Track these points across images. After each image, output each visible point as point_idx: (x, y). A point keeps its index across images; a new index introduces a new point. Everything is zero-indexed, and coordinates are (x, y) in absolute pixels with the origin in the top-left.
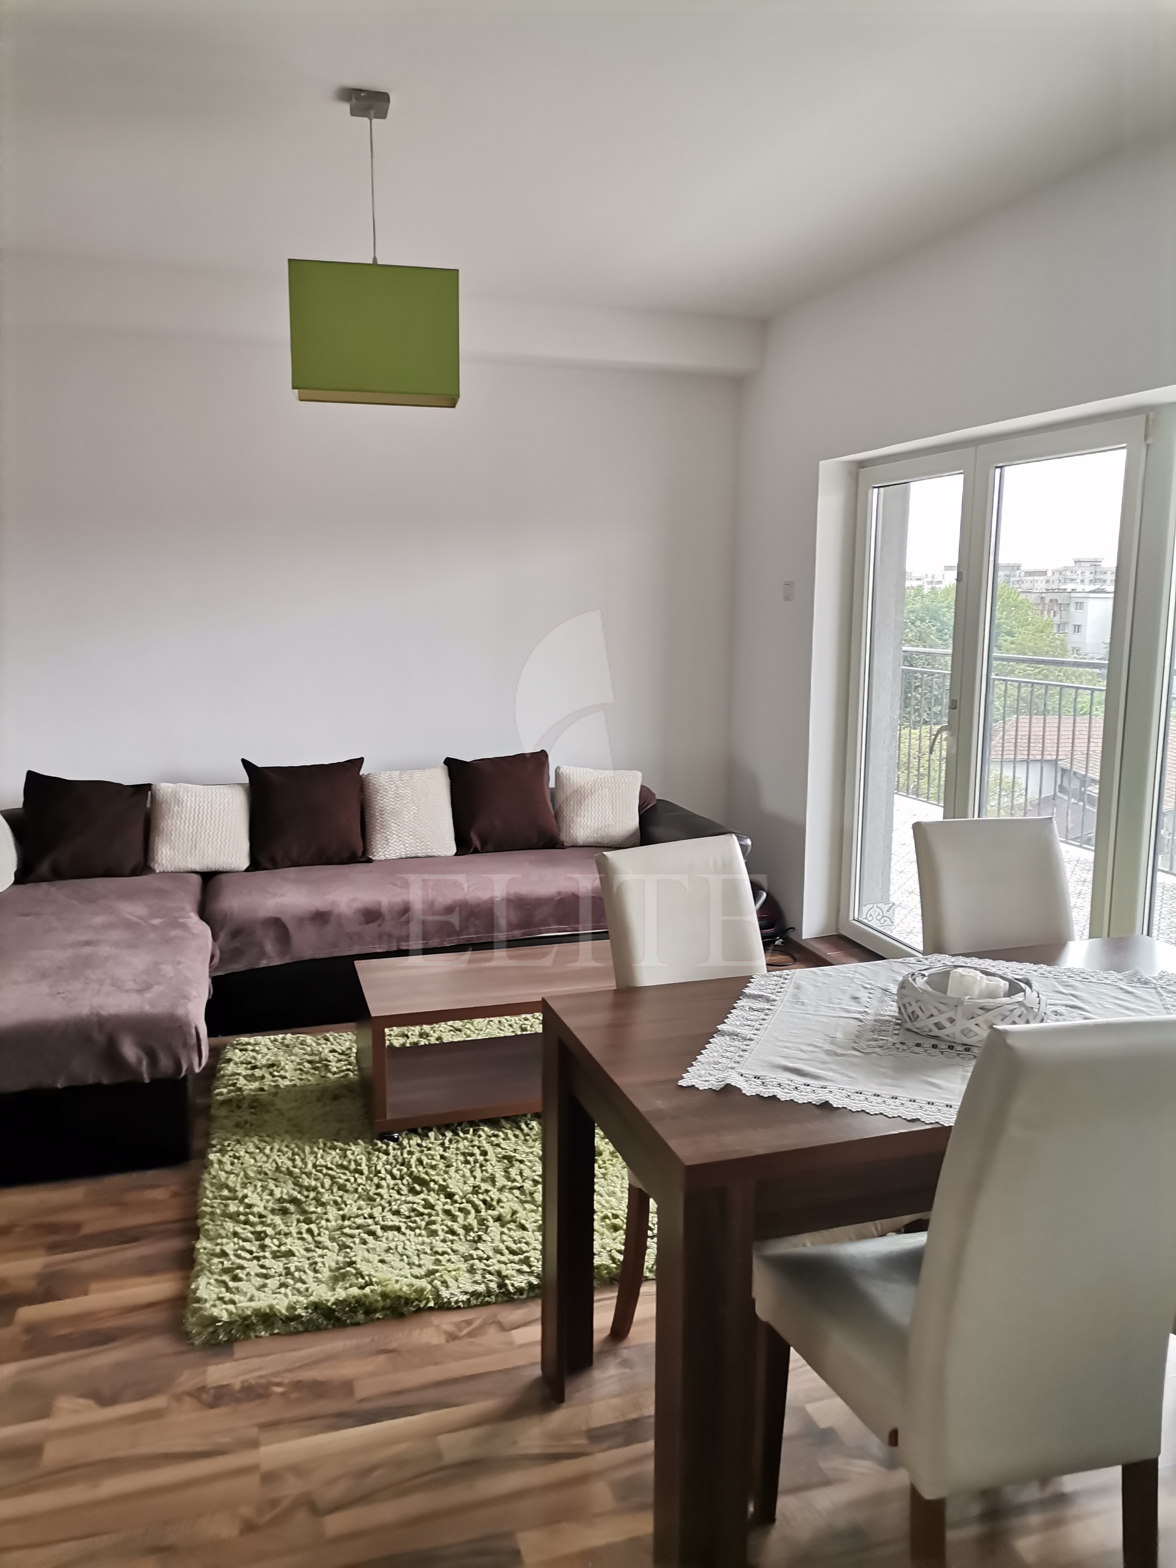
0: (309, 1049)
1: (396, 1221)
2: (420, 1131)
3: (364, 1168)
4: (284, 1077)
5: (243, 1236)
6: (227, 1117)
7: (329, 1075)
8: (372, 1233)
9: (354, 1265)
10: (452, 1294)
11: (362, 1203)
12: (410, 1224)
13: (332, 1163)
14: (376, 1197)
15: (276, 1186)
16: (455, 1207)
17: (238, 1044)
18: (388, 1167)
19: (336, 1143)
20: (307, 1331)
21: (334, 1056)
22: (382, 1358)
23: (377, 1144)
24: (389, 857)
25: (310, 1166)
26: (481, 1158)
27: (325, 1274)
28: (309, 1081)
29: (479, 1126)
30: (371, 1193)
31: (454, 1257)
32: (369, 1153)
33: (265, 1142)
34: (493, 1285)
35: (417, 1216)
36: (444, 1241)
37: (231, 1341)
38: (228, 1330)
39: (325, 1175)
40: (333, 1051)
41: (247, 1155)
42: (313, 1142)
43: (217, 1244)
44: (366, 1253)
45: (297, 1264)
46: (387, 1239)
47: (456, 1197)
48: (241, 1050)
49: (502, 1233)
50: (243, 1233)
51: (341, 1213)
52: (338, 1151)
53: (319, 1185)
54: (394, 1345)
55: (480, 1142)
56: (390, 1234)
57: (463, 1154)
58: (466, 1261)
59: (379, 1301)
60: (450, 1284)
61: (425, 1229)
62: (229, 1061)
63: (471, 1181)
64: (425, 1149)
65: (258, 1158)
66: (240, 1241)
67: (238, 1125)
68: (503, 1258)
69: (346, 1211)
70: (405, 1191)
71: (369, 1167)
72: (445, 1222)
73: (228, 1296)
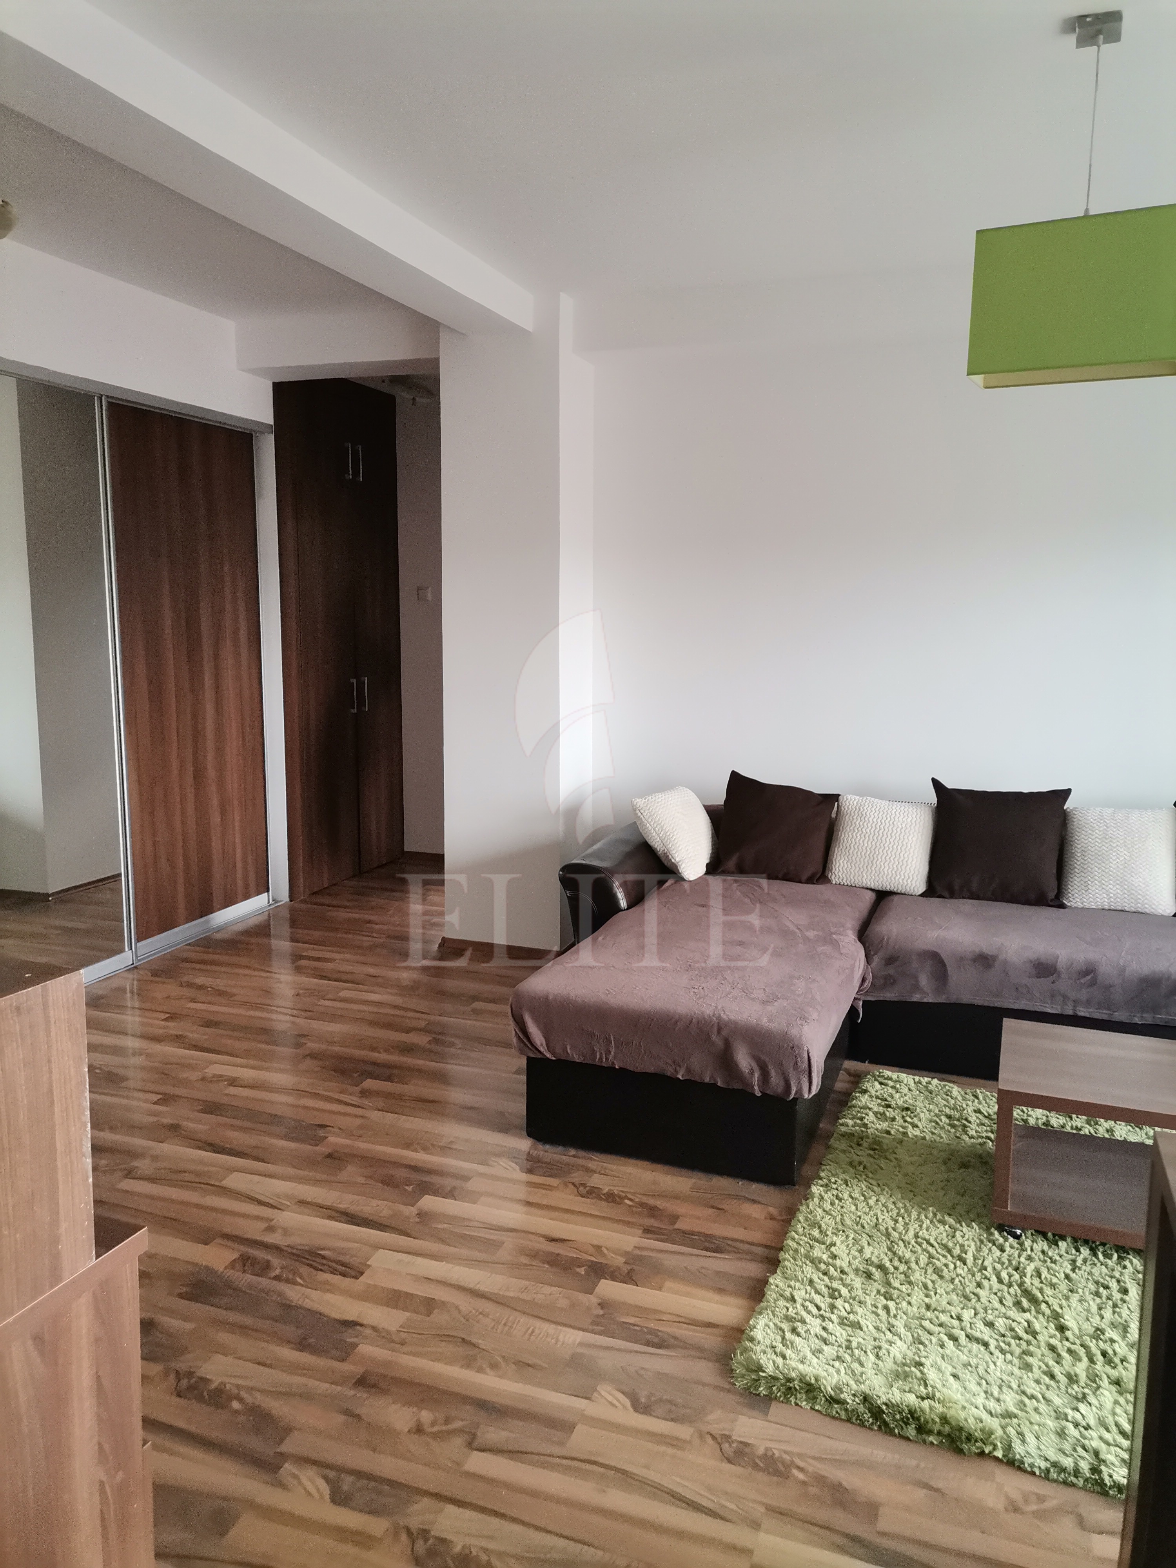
0: (953, 1102)
1: (985, 1334)
2: (1050, 1235)
3: (969, 1258)
4: (915, 1126)
5: (818, 1287)
6: (844, 1151)
7: (965, 1137)
8: (954, 1339)
9: (921, 1368)
10: (1027, 1453)
11: (954, 1297)
12: (1002, 1344)
13: (936, 1240)
14: (973, 1296)
15: (869, 1244)
16: (1063, 1346)
17: (879, 1076)
18: (998, 1266)
19: (947, 1218)
20: (849, 1420)
21: (977, 1118)
22: (921, 1494)
23: (992, 1234)
24: (1087, 906)
25: (911, 1233)
26: (1117, 1296)
27: (888, 1365)
28: (941, 1138)
29: (1128, 1254)
30: (967, 1290)
31: (1043, 1407)
32: (982, 1242)
33: (873, 1191)
34: (1085, 1466)
35: (1014, 1338)
36: (1038, 1382)
37: (770, 1398)
38: (770, 1385)
39: (925, 1250)
40: (978, 1111)
41: (850, 1200)
42: (922, 1207)
43: (790, 1286)
44: (939, 1360)
45: (861, 1340)
46: (970, 1351)
47: (1068, 1334)
48: (881, 1083)
49: (1116, 1402)
50: (817, 1284)
51: (927, 1300)
52: (947, 1227)
53: (913, 1259)
54: (940, 1484)
55: (1122, 1274)
56: (975, 1347)
57: (1097, 1283)
58: (1057, 1418)
59: (936, 1422)
60: (1028, 1439)
61: (1020, 1357)
62: (865, 1091)
63: (1096, 1320)
64: (1049, 1260)
65: (860, 1206)
66: (813, 1291)
67: (851, 1164)
68: (1107, 1436)
69: (933, 1301)
70: (1009, 1301)
71: (975, 1258)
72: (1046, 1359)
73: (780, 1347)
